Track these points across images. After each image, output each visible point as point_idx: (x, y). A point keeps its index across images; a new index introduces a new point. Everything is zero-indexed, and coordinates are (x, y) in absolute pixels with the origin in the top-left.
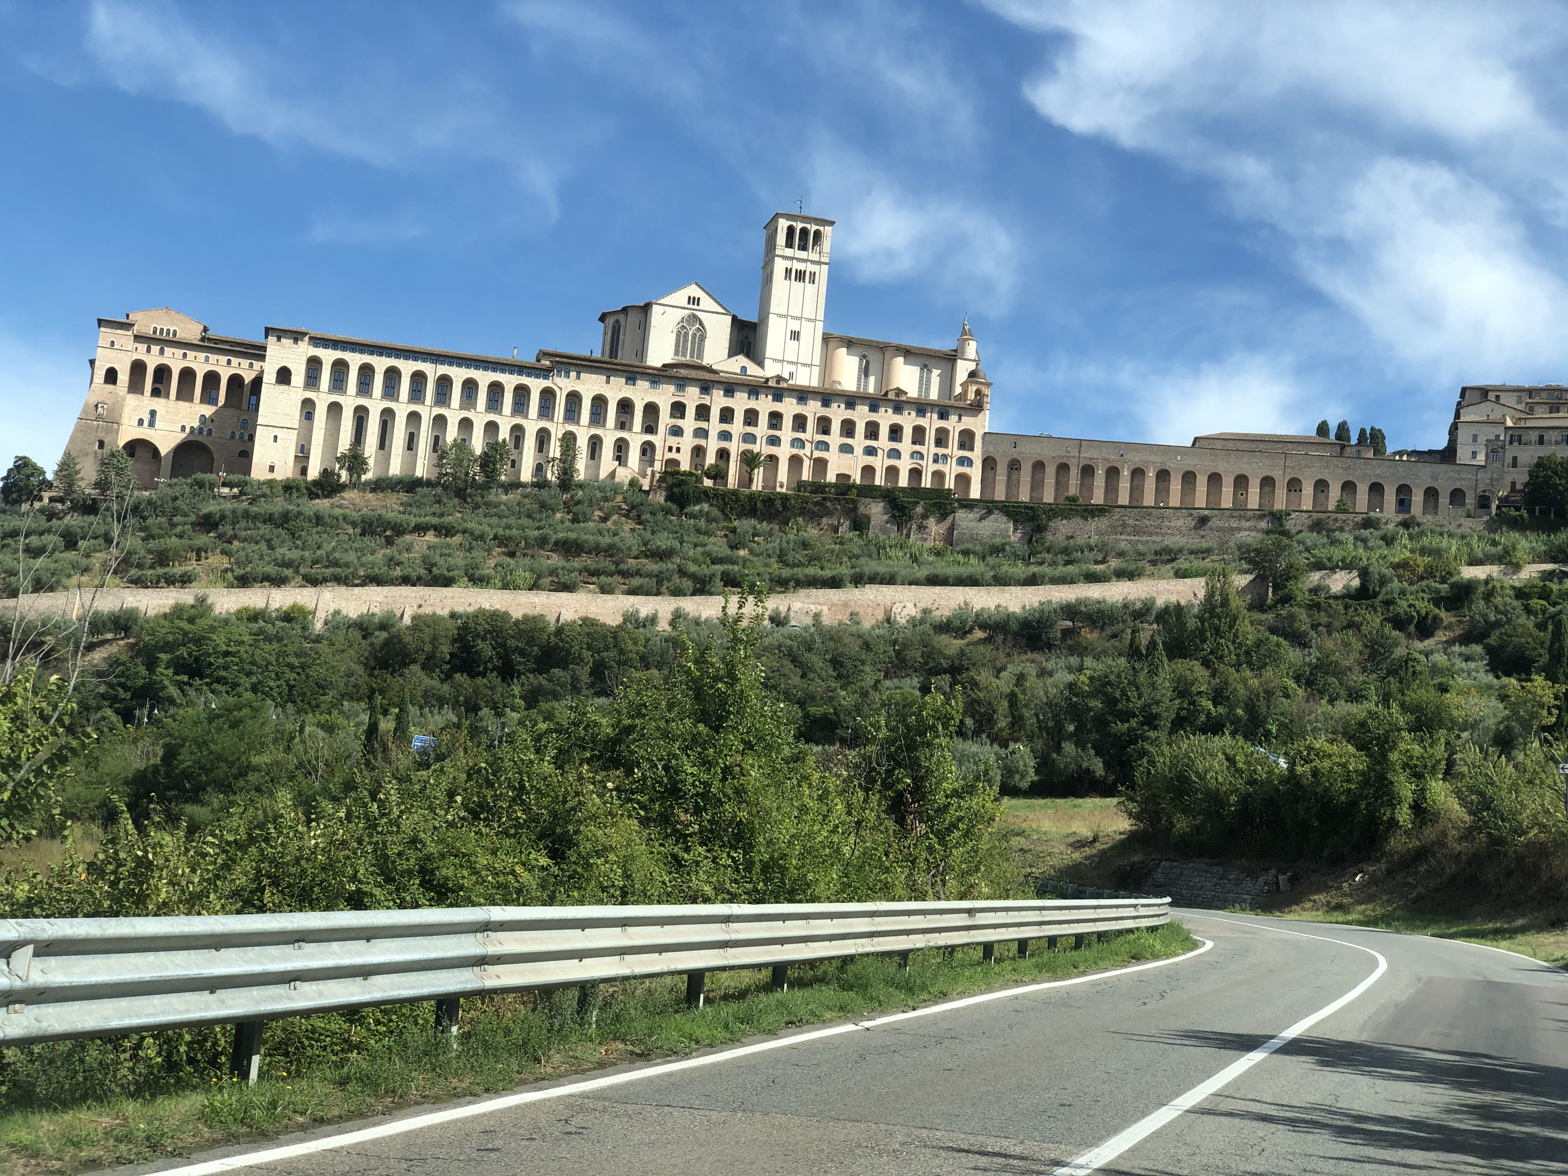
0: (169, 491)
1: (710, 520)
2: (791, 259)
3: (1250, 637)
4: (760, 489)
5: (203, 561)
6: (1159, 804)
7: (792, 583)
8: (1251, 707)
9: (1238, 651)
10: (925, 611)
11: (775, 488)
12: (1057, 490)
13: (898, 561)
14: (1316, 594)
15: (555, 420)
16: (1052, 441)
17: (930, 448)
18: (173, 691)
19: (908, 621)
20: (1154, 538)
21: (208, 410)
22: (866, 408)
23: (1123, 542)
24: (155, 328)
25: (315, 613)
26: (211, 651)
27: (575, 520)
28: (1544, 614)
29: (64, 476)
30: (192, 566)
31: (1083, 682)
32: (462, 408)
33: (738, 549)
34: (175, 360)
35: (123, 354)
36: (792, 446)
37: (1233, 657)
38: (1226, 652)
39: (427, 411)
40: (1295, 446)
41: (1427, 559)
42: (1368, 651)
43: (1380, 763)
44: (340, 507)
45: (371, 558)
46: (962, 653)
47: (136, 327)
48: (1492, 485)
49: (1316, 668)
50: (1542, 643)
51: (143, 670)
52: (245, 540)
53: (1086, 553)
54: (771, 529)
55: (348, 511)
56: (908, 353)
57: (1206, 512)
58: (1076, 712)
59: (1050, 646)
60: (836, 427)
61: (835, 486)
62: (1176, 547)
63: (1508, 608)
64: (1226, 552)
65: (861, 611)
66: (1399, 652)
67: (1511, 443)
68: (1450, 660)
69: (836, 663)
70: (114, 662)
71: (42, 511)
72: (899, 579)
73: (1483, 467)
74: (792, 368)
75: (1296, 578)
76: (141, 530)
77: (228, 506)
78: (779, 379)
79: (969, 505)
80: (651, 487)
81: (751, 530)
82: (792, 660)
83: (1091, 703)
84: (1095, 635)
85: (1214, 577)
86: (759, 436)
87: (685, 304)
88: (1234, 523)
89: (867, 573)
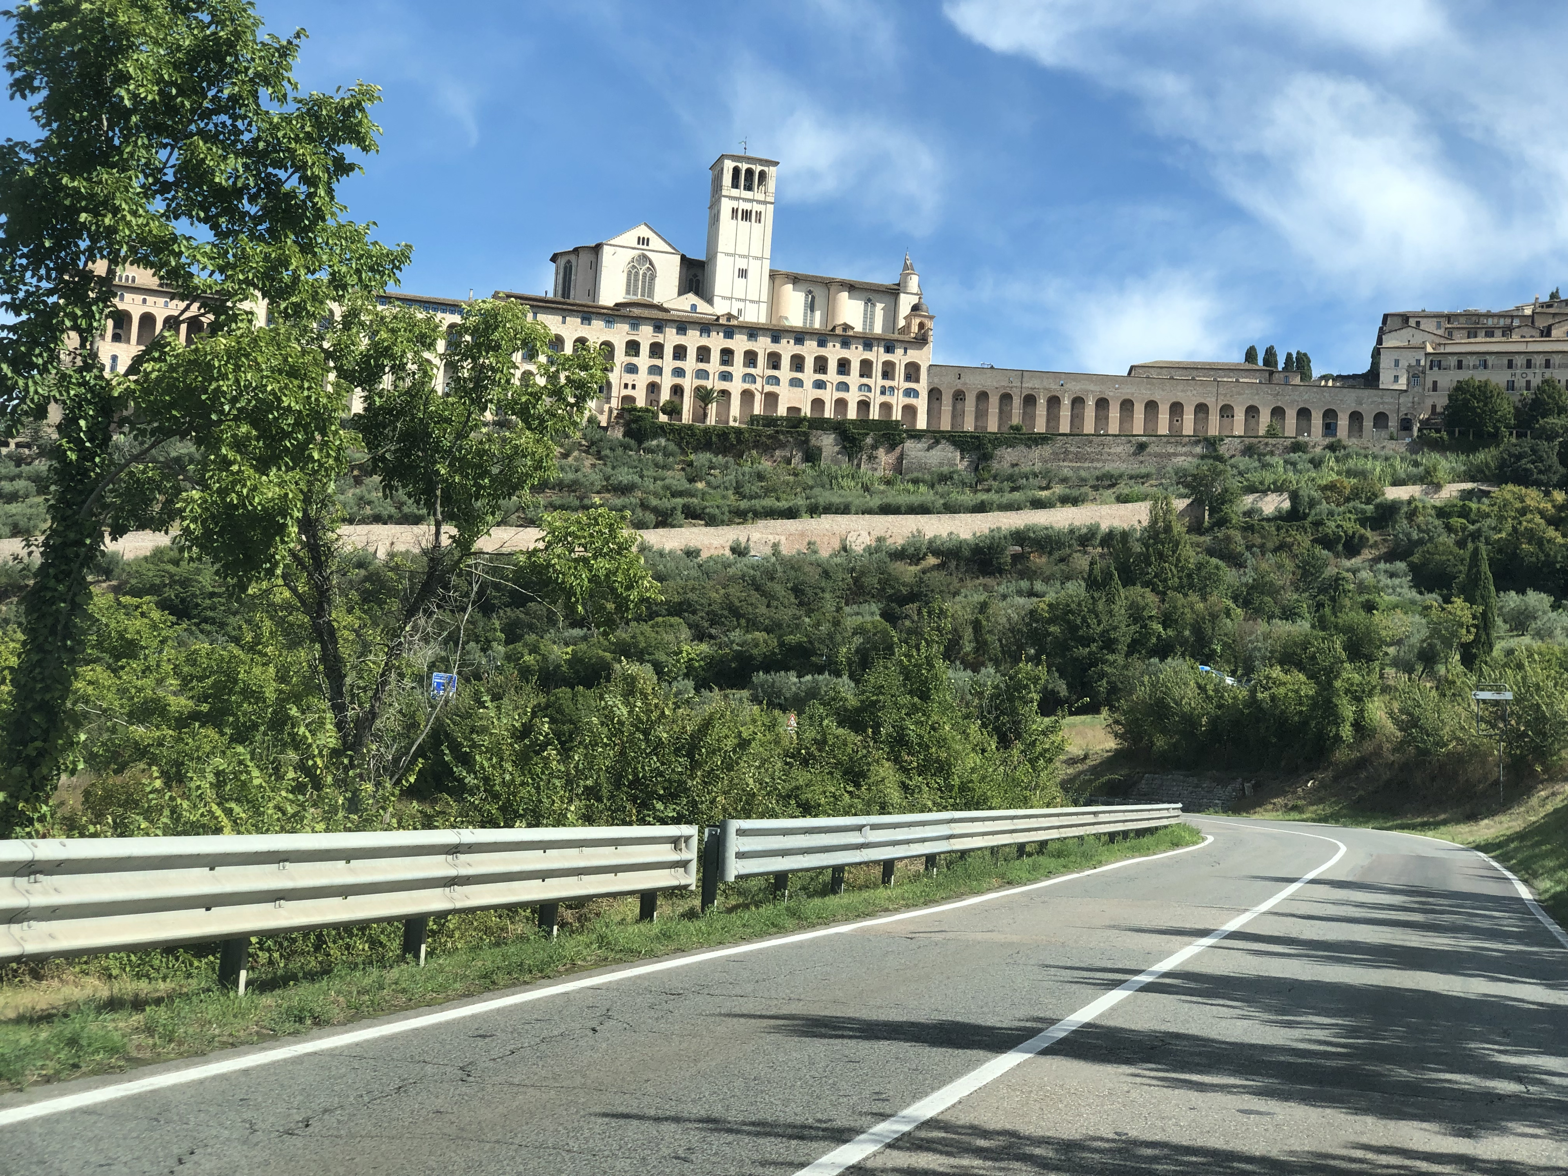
1: (667, 455)
2: (737, 199)
3: (1192, 561)
4: (713, 423)
6: (1141, 726)
7: (750, 515)
8: (1197, 630)
9: (1181, 574)
10: (880, 539)
11: (728, 422)
12: (1000, 418)
13: (850, 492)
14: (1250, 517)
16: (995, 372)
17: (877, 380)
19: (863, 550)
20: (1095, 464)
22: (815, 344)
23: (1066, 469)
26: (198, 592)
28: (1463, 532)
31: (1042, 609)
33: (695, 482)
34: (135, 306)
36: (744, 381)
37: (1176, 580)
38: (1170, 575)
40: (1227, 372)
41: (1353, 481)
42: (1300, 571)
43: (1326, 690)
46: (919, 579)
48: (1413, 407)
49: (1252, 588)
50: (1462, 560)
53: (1031, 480)
54: (727, 462)
56: (852, 288)
57: (1144, 439)
58: (1037, 637)
59: (1001, 571)
60: (786, 362)
61: (787, 419)
62: (1116, 473)
63: (1430, 527)
64: (1164, 477)
65: (818, 540)
66: (1331, 571)
67: (1431, 368)
68: (1375, 577)
69: (797, 590)
71: (9, 456)
72: (853, 509)
73: (1406, 391)
74: (741, 305)
75: (1231, 501)
78: (730, 316)
79: (917, 435)
80: (609, 423)
81: (707, 464)
82: (757, 590)
83: (1052, 629)
84: (1044, 559)
85: (1156, 502)
86: (711, 372)
87: (635, 245)
88: (1170, 449)
89: (822, 503)
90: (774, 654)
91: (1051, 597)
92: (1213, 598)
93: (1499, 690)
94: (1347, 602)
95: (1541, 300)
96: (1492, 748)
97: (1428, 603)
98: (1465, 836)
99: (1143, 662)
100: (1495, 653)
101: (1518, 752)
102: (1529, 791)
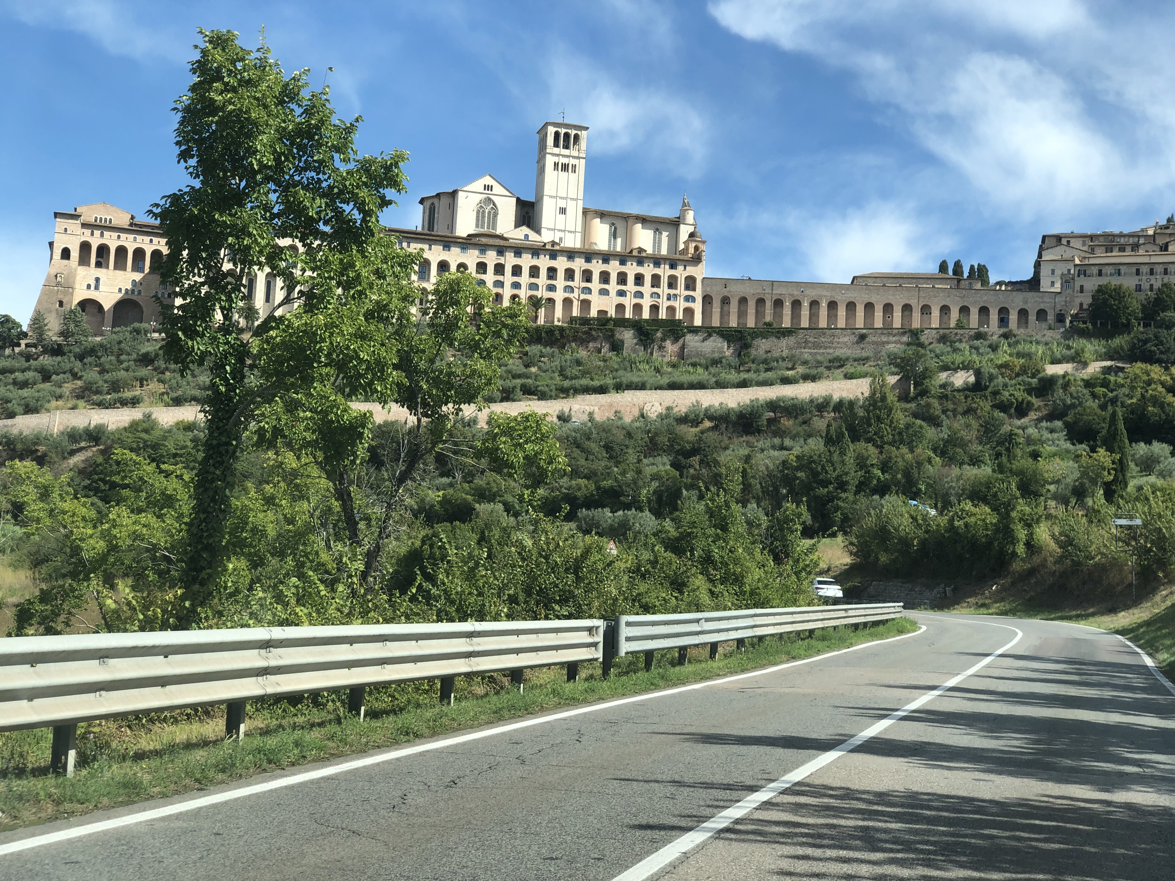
0: (114, 337)
2: (558, 155)
3: (902, 422)
4: (542, 323)
5: (145, 388)
6: (870, 547)
7: (572, 391)
8: (907, 474)
9: (893, 432)
10: (669, 408)
11: (553, 322)
12: (757, 317)
13: (646, 373)
14: (944, 388)
16: (752, 282)
17: (664, 290)
19: (657, 416)
20: (828, 351)
21: (138, 277)
22: (618, 263)
23: (806, 354)
24: (96, 218)
26: (165, 454)
28: (1105, 398)
29: (36, 328)
30: (137, 391)
31: (792, 460)
33: (530, 367)
34: (112, 241)
35: (74, 237)
36: (565, 291)
37: (890, 436)
38: (885, 433)
40: (925, 280)
41: (1022, 361)
42: (983, 429)
43: (1006, 518)
46: (698, 438)
47: (82, 218)
48: (1066, 305)
50: (1104, 420)
53: (780, 363)
54: (553, 352)
56: (644, 221)
57: (864, 331)
58: (788, 481)
59: (759, 431)
60: (596, 277)
61: (598, 319)
62: (843, 357)
63: (1080, 394)
64: (879, 359)
65: (622, 409)
66: (1006, 428)
67: (1079, 276)
68: (1039, 432)
69: (608, 447)
70: (92, 463)
71: (21, 354)
72: (648, 386)
73: (1060, 293)
74: (562, 234)
75: (930, 377)
76: (96, 366)
78: (553, 243)
79: (695, 330)
81: (538, 354)
82: (577, 447)
83: (799, 474)
84: (791, 422)
85: (875, 378)
86: (540, 285)
87: (482, 190)
88: (884, 339)
89: (625, 382)
90: (592, 495)
91: (797, 450)
92: (919, 451)
93: (1131, 518)
94: (1019, 453)
95: (1160, 224)
96: (1127, 560)
97: (1079, 452)
98: (1107, 624)
99: (868, 498)
100: (1129, 489)
101: (1146, 563)
102: (1154, 591)
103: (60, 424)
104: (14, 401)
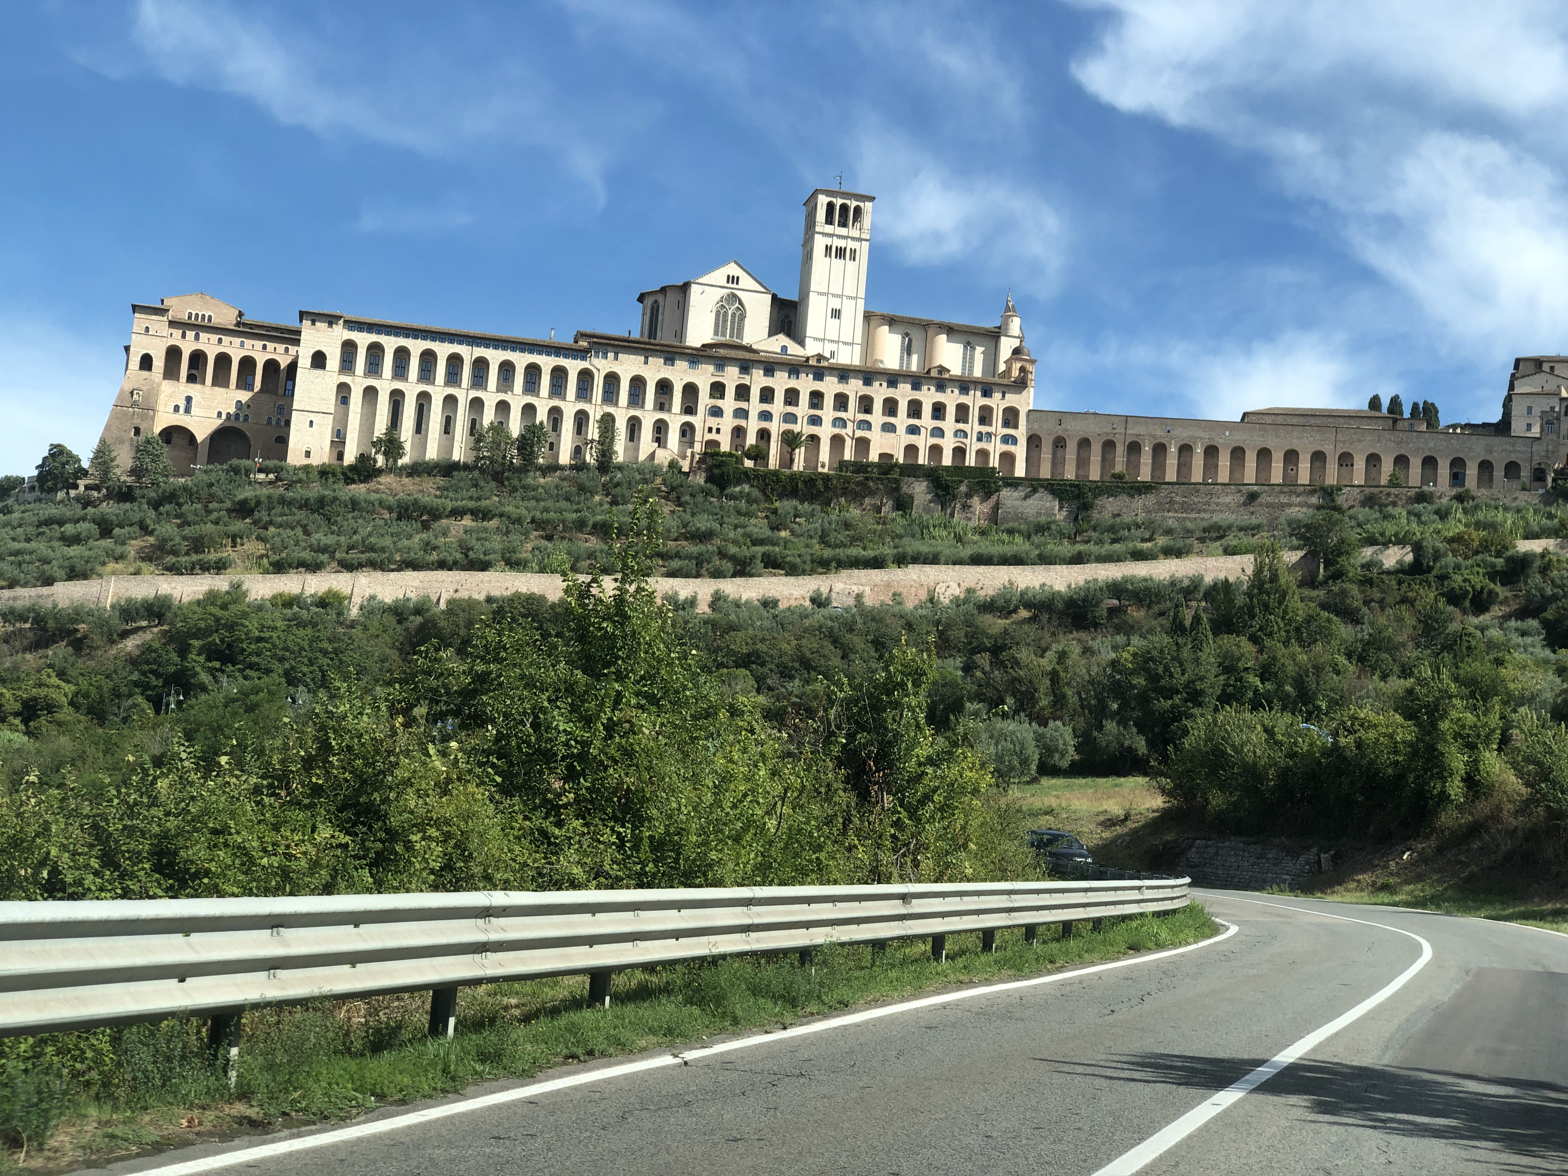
0: (205, 477)
1: (750, 501)
2: (831, 235)
3: (1300, 612)
4: (801, 469)
5: (239, 548)
6: (1194, 780)
7: (834, 564)
8: (1299, 683)
9: (1288, 628)
10: (969, 591)
11: (817, 468)
12: (1103, 467)
13: (942, 541)
14: (1368, 570)
15: (594, 401)
16: (1096, 417)
17: (973, 426)
18: (204, 677)
19: (951, 601)
20: (1202, 515)
21: (244, 396)
22: (909, 386)
23: (1171, 520)
24: (190, 314)
25: (350, 598)
26: (243, 637)
27: (614, 503)
29: (100, 464)
30: (227, 552)
31: (1126, 659)
32: (498, 390)
33: (779, 530)
34: (211, 346)
35: (158, 340)
36: (834, 425)
37: (1283, 633)
38: (1276, 628)
39: (463, 394)
40: (1347, 420)
41: (1482, 533)
42: (1422, 626)
43: (1429, 733)
44: (377, 491)
45: (407, 543)
46: (1006, 632)
47: (170, 313)
48: (1547, 457)
51: (175, 657)
52: (280, 526)
53: (1133, 531)
54: (813, 510)
55: (384, 496)
56: (951, 331)
57: (1255, 488)
58: (1118, 689)
59: (1096, 625)
60: (878, 406)
61: (878, 465)
62: (1224, 524)
63: (1565, 581)
64: (1276, 529)
65: (904, 591)
66: (1454, 627)
67: (1566, 415)
68: (1506, 635)
69: (877, 643)
70: (147, 649)
71: (78, 499)
72: (943, 559)
73: (1539, 439)
74: (834, 347)
75: (1348, 553)
76: (177, 517)
77: (265, 491)
78: (820, 357)
79: (1013, 483)
80: (690, 468)
81: (792, 512)
82: (833, 641)
83: (1135, 680)
84: (1142, 613)
85: (1265, 553)
86: (799, 416)
87: (724, 284)
88: (1284, 499)
89: (910, 553)
103: (115, 593)
104: (54, 562)
